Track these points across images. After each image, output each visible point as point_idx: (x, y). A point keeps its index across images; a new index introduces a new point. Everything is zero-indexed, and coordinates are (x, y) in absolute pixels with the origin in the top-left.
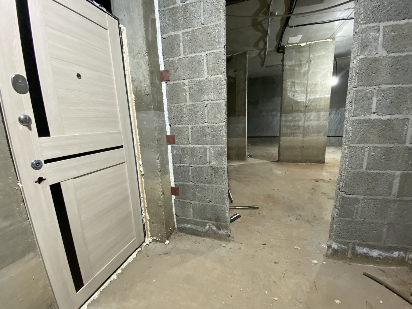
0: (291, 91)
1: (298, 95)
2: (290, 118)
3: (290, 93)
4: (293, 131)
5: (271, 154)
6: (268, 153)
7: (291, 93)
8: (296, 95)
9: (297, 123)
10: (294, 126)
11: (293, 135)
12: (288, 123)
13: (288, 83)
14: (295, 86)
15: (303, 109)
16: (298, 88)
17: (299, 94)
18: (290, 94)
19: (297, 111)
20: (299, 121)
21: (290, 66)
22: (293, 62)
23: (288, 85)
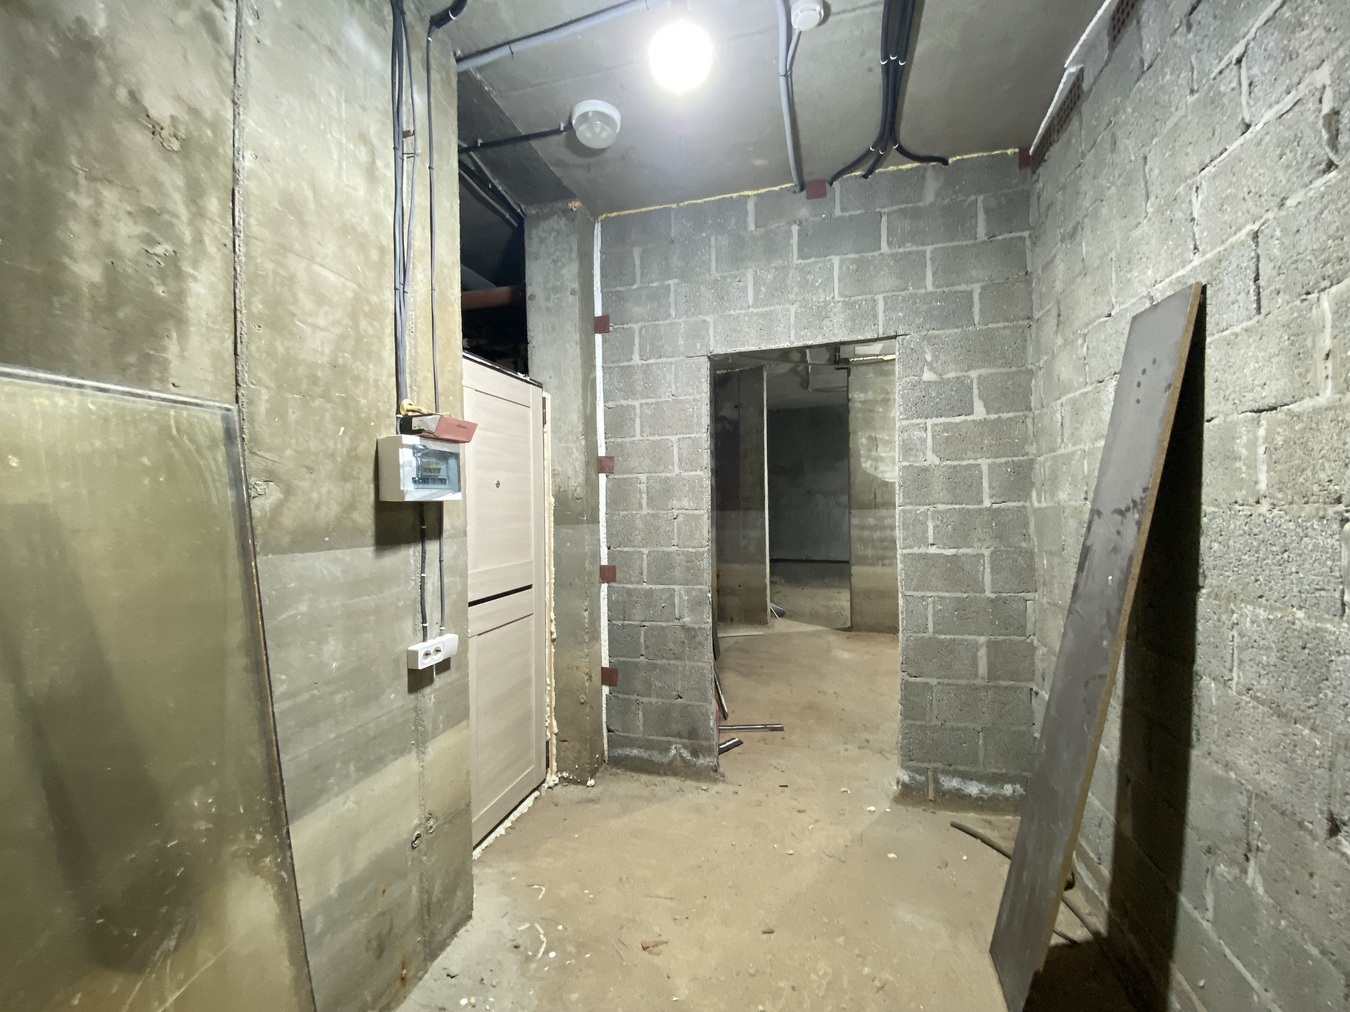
0: (869, 457)
1: (886, 468)
2: (871, 521)
3: (867, 461)
4: (880, 552)
5: (834, 611)
6: (828, 608)
7: (869, 463)
8: (881, 468)
9: (888, 532)
10: (882, 540)
11: (880, 563)
12: (866, 533)
13: (860, 440)
14: (877, 446)
16: (885, 452)
17: (887, 465)
18: (867, 465)
19: (886, 505)
20: (891, 528)
21: (864, 402)
22: (870, 395)
23: (861, 443)
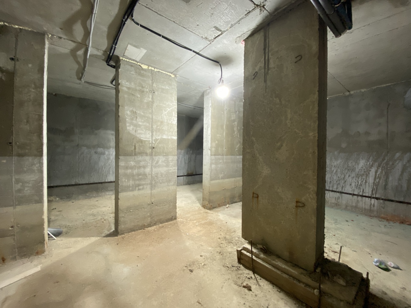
0: (132, 124)
1: (141, 132)
2: (132, 163)
3: (130, 126)
4: (137, 182)
6: (94, 215)
7: (132, 127)
8: (139, 131)
9: (142, 170)
10: (139, 175)
11: (137, 188)
12: (129, 171)
13: (126, 112)
14: (137, 117)
15: (149, 151)
16: (141, 122)
17: (143, 130)
18: (130, 128)
19: (141, 153)
20: (144, 167)
21: (129, 88)
22: (133, 85)
23: (127, 114)
